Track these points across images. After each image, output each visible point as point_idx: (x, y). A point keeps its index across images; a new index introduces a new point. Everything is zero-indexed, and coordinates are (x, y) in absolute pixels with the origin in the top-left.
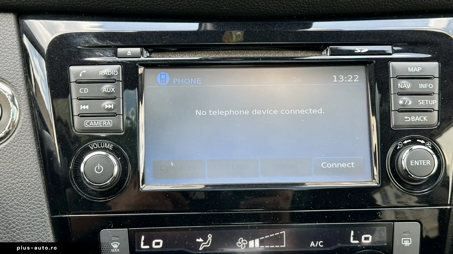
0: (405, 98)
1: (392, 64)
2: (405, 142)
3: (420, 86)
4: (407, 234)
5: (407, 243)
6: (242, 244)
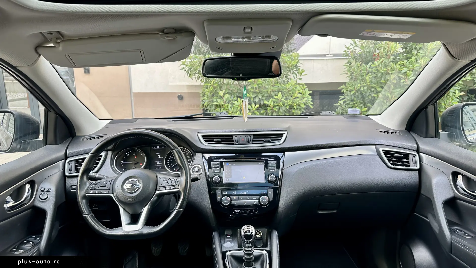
0: (270, 167)
1: (268, 161)
2: (270, 175)
3: (273, 165)
4: (271, 191)
5: (271, 193)
6: (241, 193)
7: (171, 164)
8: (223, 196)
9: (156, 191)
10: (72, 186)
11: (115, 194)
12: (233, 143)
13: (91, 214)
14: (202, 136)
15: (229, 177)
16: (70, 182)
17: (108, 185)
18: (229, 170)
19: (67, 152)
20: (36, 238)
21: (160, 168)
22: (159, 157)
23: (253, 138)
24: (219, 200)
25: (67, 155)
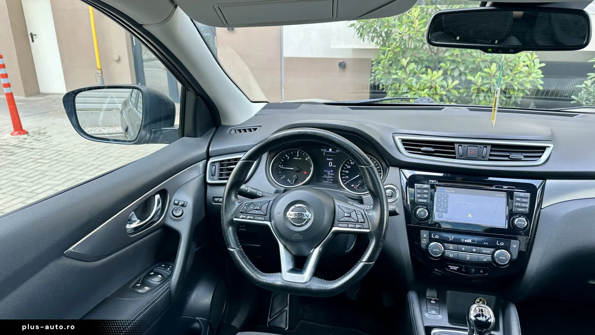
0: (518, 203)
1: (515, 192)
2: (517, 216)
3: (523, 200)
4: (515, 244)
5: (515, 246)
6: (462, 240)
7: (347, 177)
8: (431, 240)
9: (332, 226)
10: (214, 198)
11: (273, 222)
12: (454, 156)
13: (239, 247)
14: (401, 140)
15: (443, 212)
16: (212, 192)
17: (264, 208)
18: (444, 200)
19: (210, 150)
20: (166, 268)
21: (331, 181)
22: (331, 164)
23: (491, 151)
24: (423, 246)
25: (210, 155)
